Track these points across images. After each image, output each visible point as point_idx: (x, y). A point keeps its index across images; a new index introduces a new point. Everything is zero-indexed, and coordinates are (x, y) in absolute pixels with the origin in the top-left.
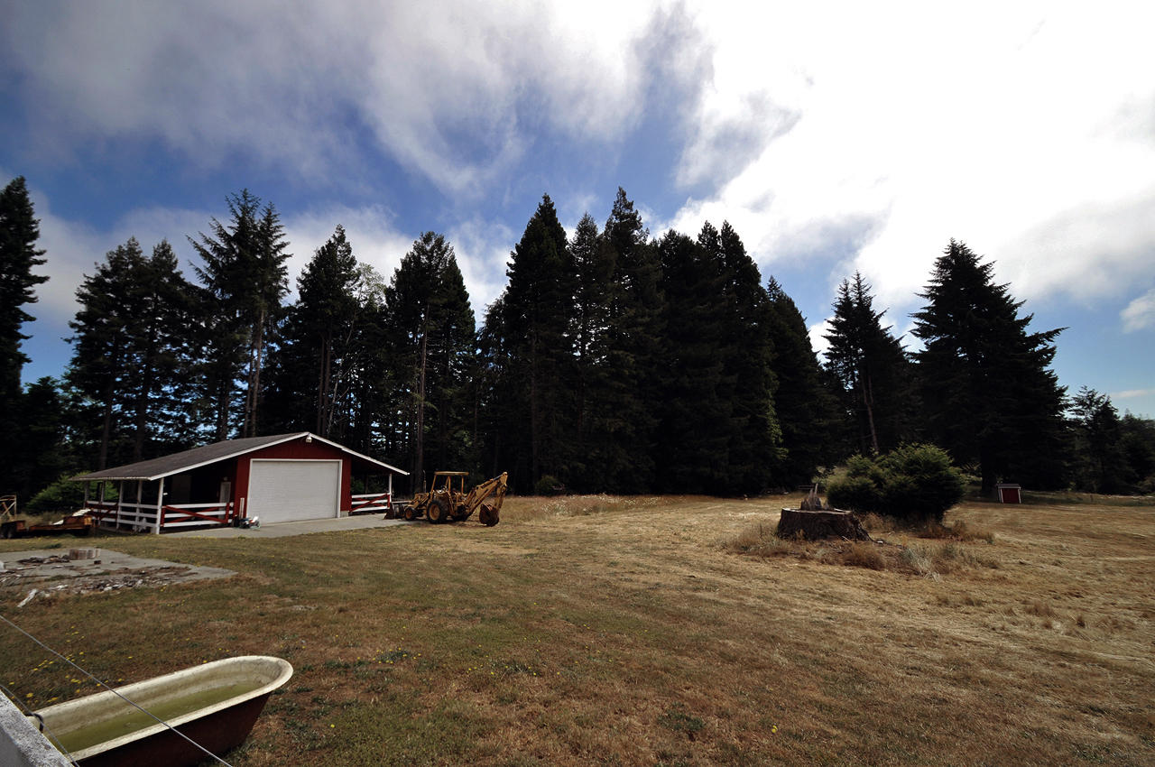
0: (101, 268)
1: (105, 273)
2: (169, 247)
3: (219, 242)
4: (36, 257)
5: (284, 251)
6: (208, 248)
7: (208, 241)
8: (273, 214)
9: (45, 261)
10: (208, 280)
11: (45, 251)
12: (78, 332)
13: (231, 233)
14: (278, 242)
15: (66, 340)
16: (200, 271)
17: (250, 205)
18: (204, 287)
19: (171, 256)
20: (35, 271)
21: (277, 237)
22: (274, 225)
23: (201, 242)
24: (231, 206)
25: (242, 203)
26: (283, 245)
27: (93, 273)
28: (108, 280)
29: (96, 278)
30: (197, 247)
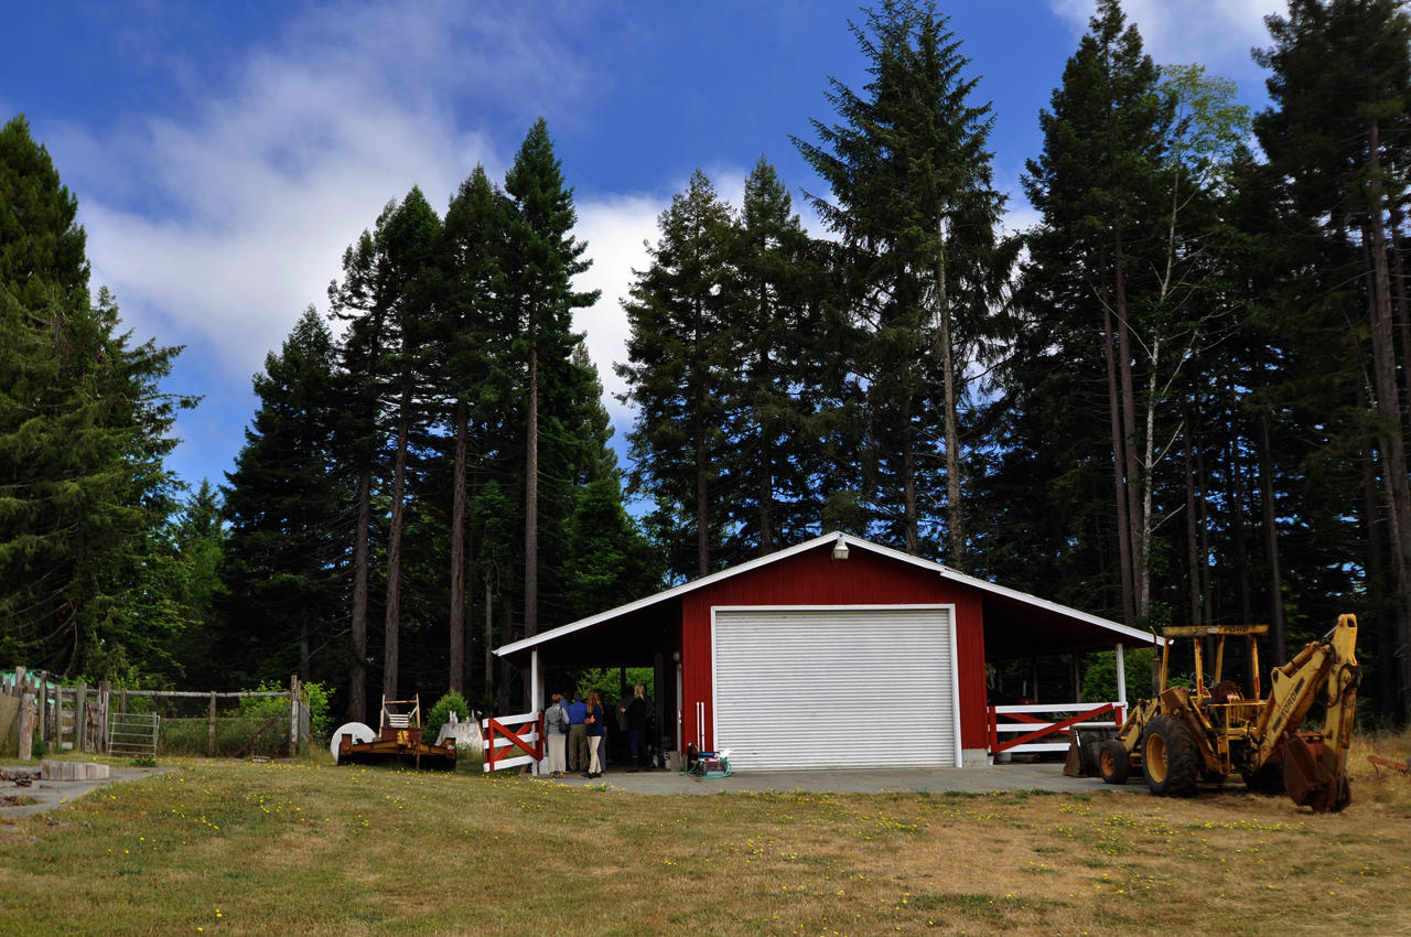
0: (657, 249)
1: (665, 258)
2: (771, 170)
3: (849, 127)
4: (579, 259)
5: (968, 102)
6: (829, 148)
7: (827, 135)
8: (936, 21)
9: (591, 262)
10: (839, 219)
11: (586, 244)
12: (631, 382)
13: (868, 98)
14: (951, 88)
15: (619, 397)
16: (825, 205)
17: (900, 21)
18: (838, 237)
19: (777, 191)
20: (579, 284)
21: (949, 75)
22: (941, 47)
23: (816, 141)
24: (862, 38)
25: (884, 22)
26: (962, 91)
27: (647, 263)
28: (670, 270)
29: (655, 271)
30: (811, 153)
